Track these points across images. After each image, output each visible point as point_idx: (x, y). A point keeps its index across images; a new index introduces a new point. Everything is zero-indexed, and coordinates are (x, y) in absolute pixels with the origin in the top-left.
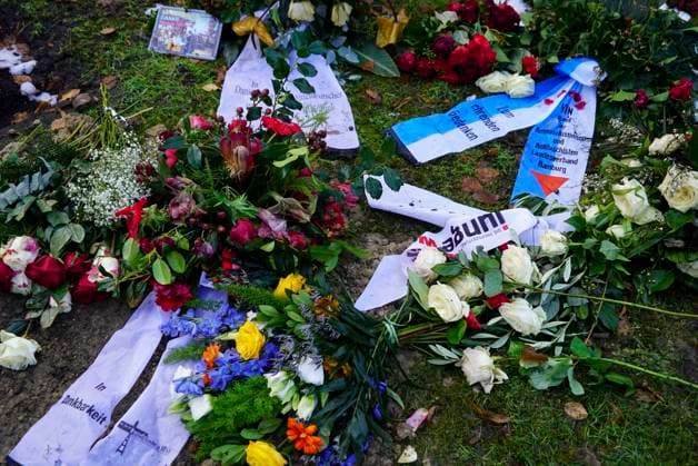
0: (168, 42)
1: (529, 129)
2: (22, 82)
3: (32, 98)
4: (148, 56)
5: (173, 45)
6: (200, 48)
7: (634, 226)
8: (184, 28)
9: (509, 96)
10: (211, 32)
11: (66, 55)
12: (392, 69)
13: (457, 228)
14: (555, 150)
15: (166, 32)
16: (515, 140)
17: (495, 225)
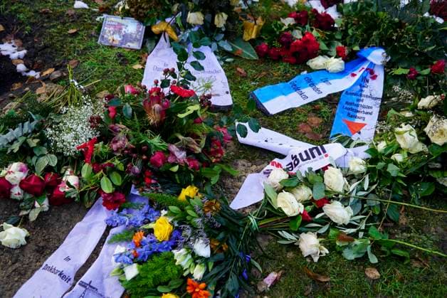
0: (110, 38)
1: (341, 92)
2: (18, 64)
3: (24, 74)
4: (98, 47)
5: (113, 40)
6: (131, 42)
7: (409, 154)
8: (121, 29)
9: (328, 71)
10: (138, 31)
11: (46, 47)
12: (253, 54)
13: (296, 156)
14: (358, 106)
15: (110, 31)
16: (333, 100)
17: (320, 154)
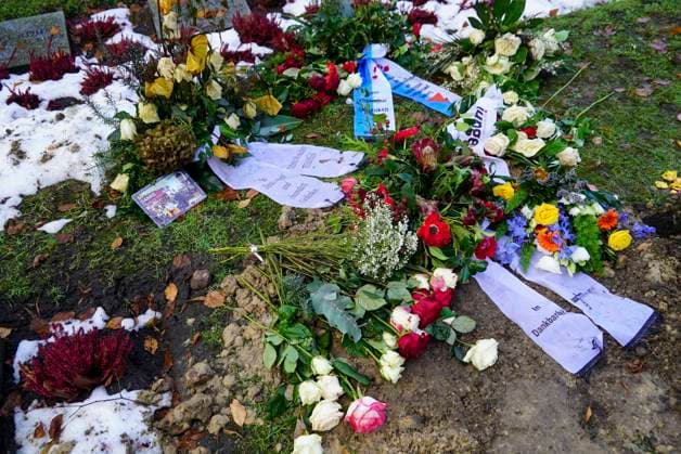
0: (165, 212)
2: (120, 324)
3: (137, 329)
4: (170, 229)
5: (172, 212)
6: (190, 197)
8: (165, 195)
10: (185, 182)
11: (118, 280)
13: (471, 130)
14: (413, 89)
15: (157, 207)
